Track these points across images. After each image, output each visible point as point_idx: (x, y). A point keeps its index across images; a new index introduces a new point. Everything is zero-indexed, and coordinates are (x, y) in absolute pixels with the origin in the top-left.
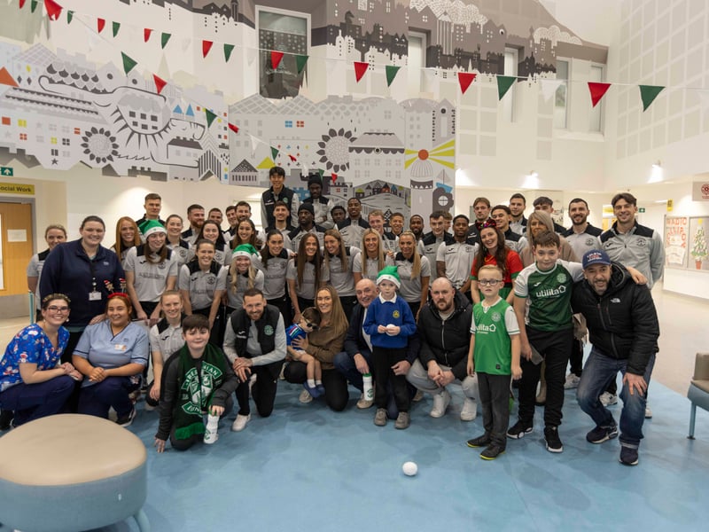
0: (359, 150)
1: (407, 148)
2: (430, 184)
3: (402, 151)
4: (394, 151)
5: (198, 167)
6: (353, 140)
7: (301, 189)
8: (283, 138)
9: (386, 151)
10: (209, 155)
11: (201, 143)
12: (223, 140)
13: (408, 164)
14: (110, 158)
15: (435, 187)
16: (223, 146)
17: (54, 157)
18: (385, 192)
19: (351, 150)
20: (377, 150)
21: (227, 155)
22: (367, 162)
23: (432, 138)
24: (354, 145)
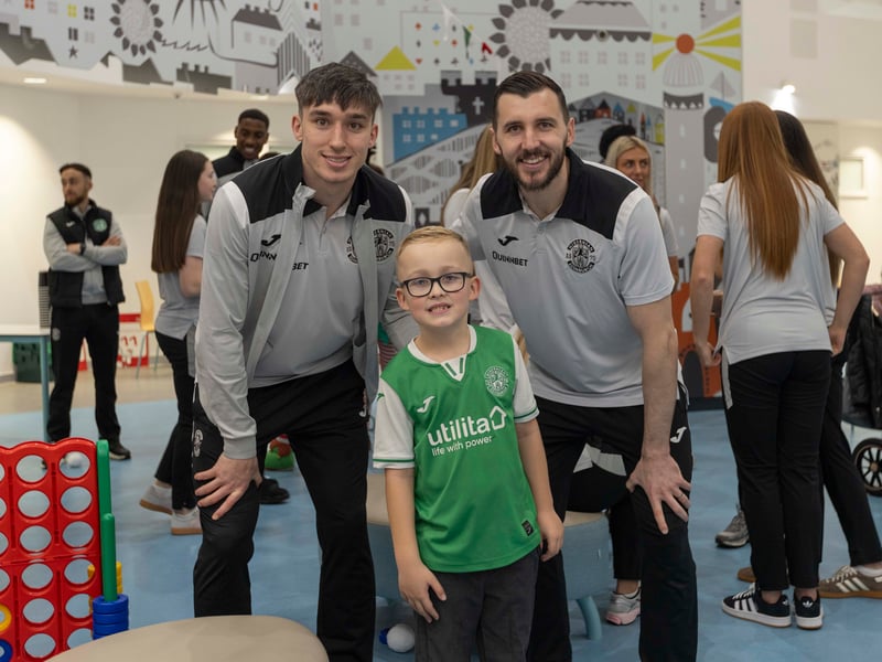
0: (567, 34)
1: (656, 30)
2: (698, 99)
3: (646, 36)
4: (632, 36)
5: (277, 66)
6: (556, 14)
7: (443, 111)
8: (425, 10)
9: (618, 36)
10: (291, 41)
11: (280, 17)
12: (311, 14)
13: (657, 61)
14: (151, 46)
15: (707, 106)
16: (312, 25)
17: (72, 43)
18: (601, 117)
19: (554, 33)
20: (602, 35)
21: (318, 42)
22: (584, 58)
23: (699, 12)
24: (559, 24)
